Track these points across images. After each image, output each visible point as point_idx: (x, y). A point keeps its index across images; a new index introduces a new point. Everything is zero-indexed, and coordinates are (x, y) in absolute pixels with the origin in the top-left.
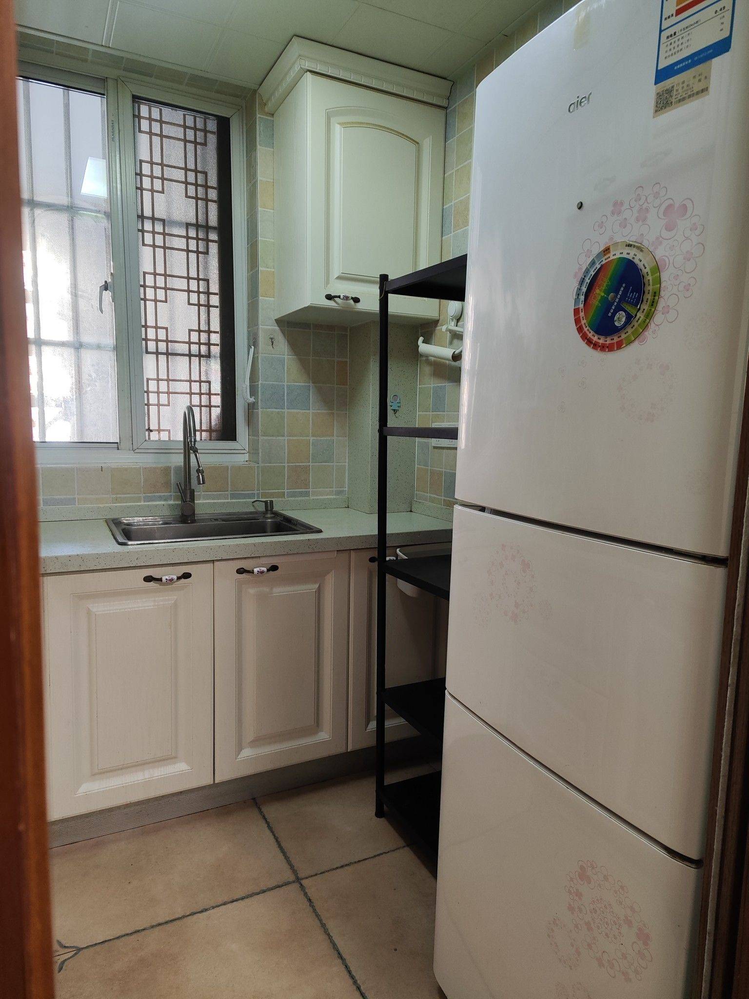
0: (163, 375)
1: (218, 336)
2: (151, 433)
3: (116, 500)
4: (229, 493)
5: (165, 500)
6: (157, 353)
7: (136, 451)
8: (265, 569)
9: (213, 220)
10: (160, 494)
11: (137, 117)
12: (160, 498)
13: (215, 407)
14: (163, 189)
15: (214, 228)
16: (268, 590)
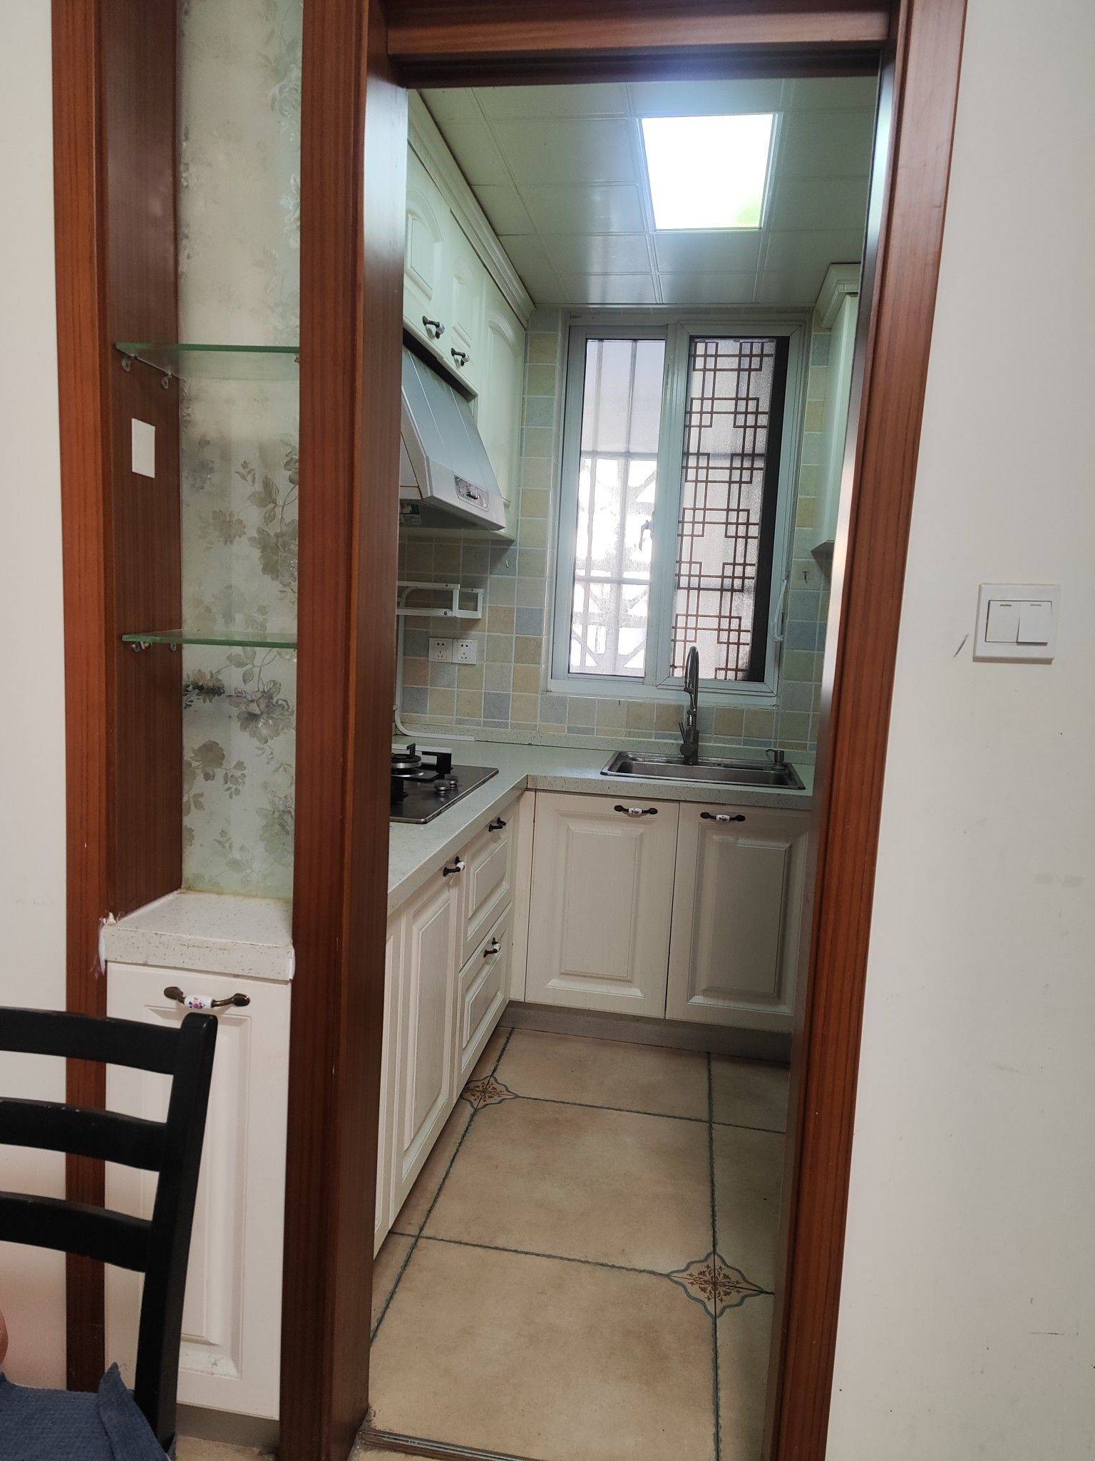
0: (692, 611)
1: (754, 568)
2: (676, 670)
3: (629, 734)
4: (742, 738)
5: (675, 739)
6: (689, 588)
7: (659, 687)
8: (728, 817)
9: (761, 446)
10: (671, 732)
11: (692, 356)
12: (671, 737)
13: (744, 644)
14: (711, 423)
15: (760, 455)
16: (732, 839)
